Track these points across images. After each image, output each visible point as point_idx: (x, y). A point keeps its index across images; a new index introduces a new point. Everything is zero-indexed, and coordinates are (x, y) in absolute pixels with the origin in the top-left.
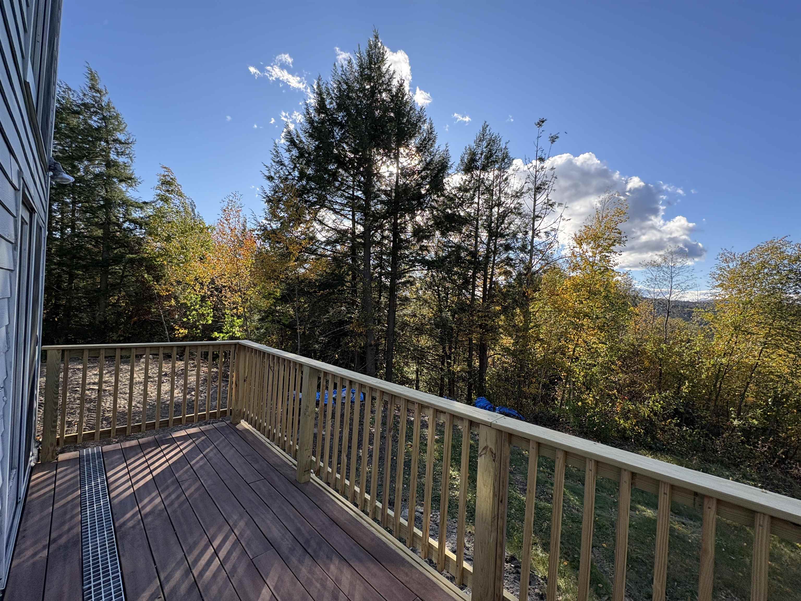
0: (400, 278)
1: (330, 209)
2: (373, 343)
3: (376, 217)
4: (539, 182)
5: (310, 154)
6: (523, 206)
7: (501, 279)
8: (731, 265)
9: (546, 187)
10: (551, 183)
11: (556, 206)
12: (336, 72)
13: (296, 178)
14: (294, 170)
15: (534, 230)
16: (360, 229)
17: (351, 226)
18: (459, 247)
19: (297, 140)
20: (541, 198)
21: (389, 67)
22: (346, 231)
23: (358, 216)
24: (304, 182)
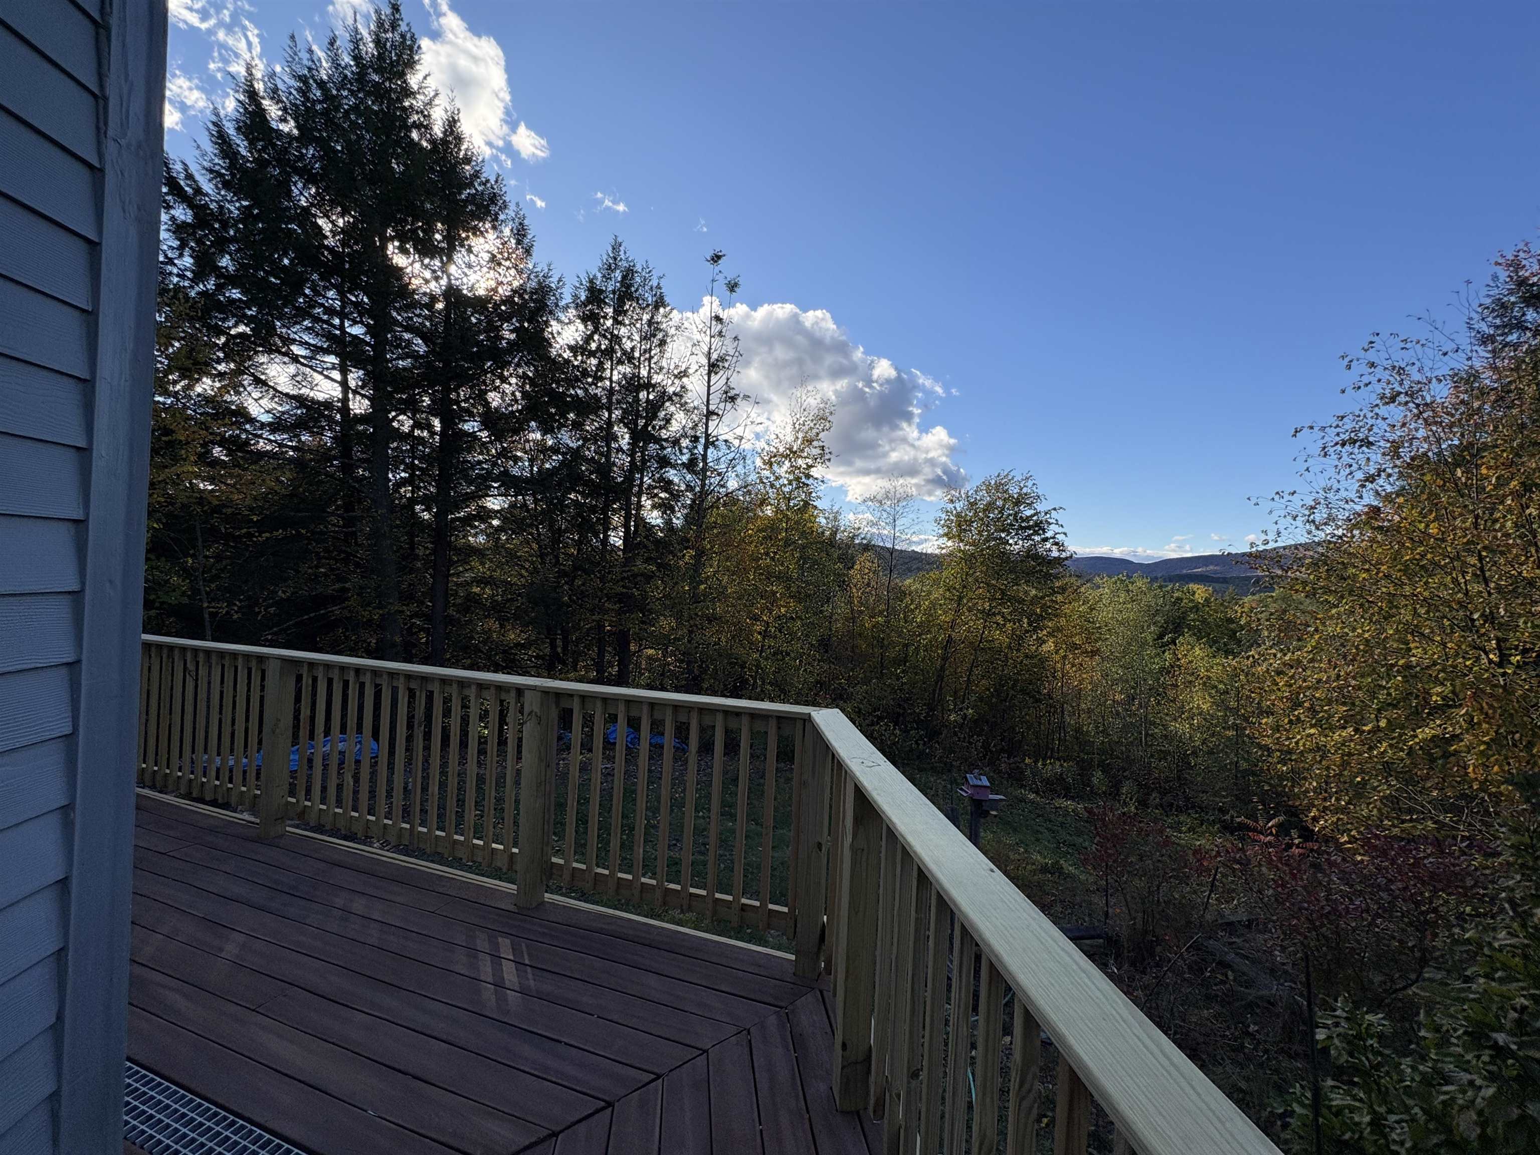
0: (458, 509)
1: (285, 354)
2: (398, 639)
3: (402, 380)
4: (714, 356)
5: (225, 225)
6: (690, 394)
7: (654, 518)
8: (957, 505)
9: (726, 365)
10: (735, 359)
11: (739, 400)
12: (295, 54)
13: (189, 274)
14: (181, 255)
15: (707, 436)
16: (359, 406)
17: (340, 396)
18: (576, 454)
19: (188, 185)
20: (718, 380)
21: (425, 78)
22: (328, 405)
23: (354, 377)
24: (211, 285)
